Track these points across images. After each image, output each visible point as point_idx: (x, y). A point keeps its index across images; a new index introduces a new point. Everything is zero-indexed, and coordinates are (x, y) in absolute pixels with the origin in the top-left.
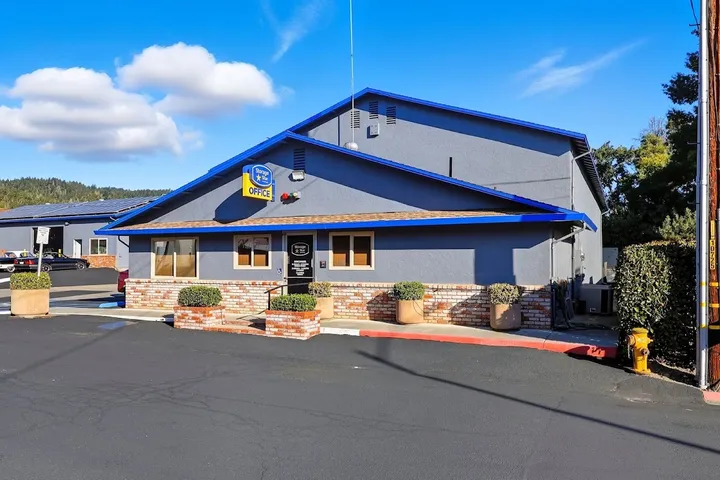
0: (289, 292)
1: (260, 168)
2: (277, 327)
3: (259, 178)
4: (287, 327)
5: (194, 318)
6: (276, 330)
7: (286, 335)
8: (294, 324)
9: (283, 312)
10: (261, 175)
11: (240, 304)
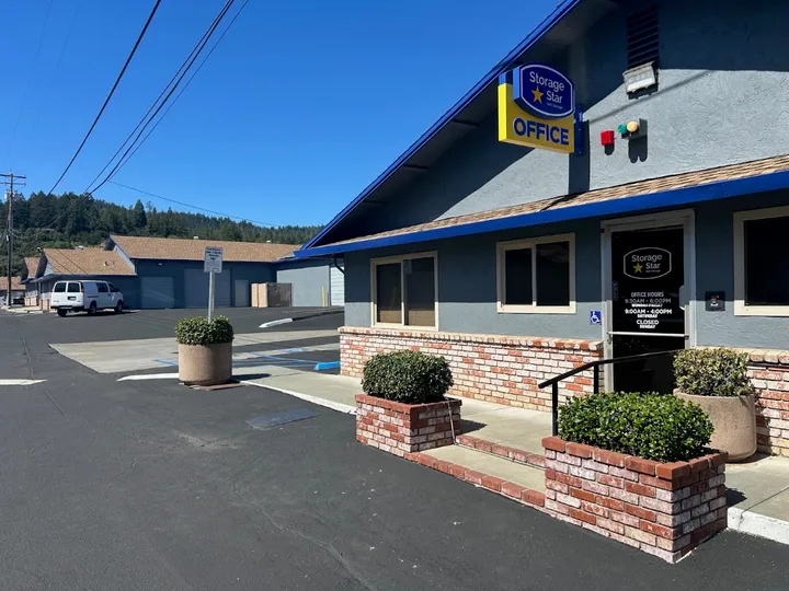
0: (619, 385)
1: (542, 73)
2: (578, 495)
3: (538, 95)
4: (609, 503)
5: (388, 427)
6: (575, 502)
7: (604, 527)
8: (634, 498)
9: (595, 451)
10: (543, 89)
11: (512, 385)
